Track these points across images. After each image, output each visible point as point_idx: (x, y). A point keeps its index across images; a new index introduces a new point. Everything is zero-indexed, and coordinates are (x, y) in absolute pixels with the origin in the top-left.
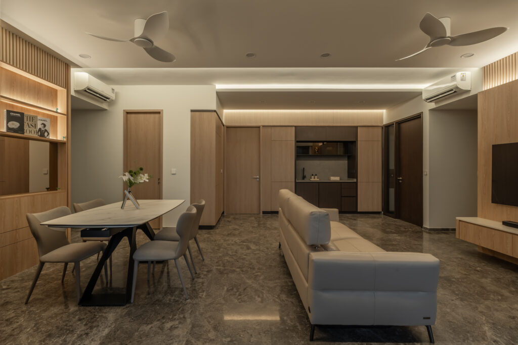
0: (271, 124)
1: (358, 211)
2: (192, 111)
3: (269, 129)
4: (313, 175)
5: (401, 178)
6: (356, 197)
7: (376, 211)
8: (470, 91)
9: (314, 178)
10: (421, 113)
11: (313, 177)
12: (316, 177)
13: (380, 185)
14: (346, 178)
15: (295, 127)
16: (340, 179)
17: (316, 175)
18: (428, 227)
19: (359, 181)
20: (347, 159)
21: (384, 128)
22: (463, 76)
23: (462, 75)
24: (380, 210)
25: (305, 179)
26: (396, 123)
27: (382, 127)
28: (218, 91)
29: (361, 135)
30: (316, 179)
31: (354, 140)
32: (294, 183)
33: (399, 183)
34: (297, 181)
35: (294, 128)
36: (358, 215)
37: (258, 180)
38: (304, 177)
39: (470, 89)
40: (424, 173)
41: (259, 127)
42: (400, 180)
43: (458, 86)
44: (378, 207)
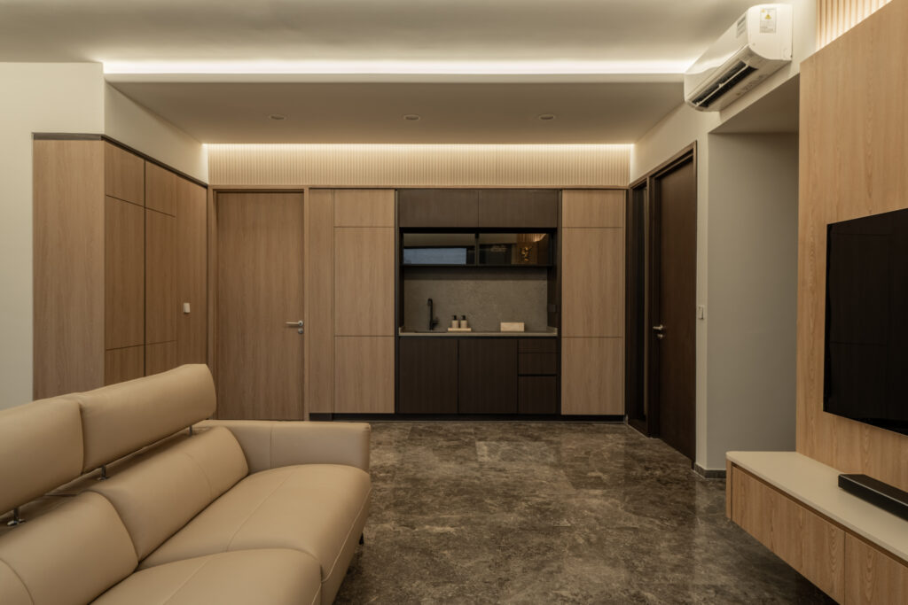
0: (332, 184)
1: (564, 412)
2: (37, 137)
3: (328, 197)
4: (455, 318)
5: (660, 328)
6: (557, 375)
7: (609, 412)
8: (788, 63)
9: (459, 326)
10: (691, 145)
11: (455, 323)
12: (464, 323)
13: (621, 344)
14: (545, 326)
15: (396, 189)
16: (526, 329)
17: (464, 318)
18: (705, 468)
19: (564, 334)
20: (545, 276)
21: (631, 192)
22: (768, 17)
23: (765, 15)
24: (621, 411)
25: (437, 329)
26: (651, 177)
27: (627, 190)
28: (112, 79)
29: (571, 211)
30: (464, 329)
31: (555, 226)
32: (392, 339)
33: (659, 339)
34: (401, 334)
35: (392, 194)
36: (563, 424)
37: (300, 330)
38: (433, 324)
39: (789, 59)
40: (699, 315)
41: (301, 191)
42: (659, 332)
43: (755, 50)
44: (615, 403)
